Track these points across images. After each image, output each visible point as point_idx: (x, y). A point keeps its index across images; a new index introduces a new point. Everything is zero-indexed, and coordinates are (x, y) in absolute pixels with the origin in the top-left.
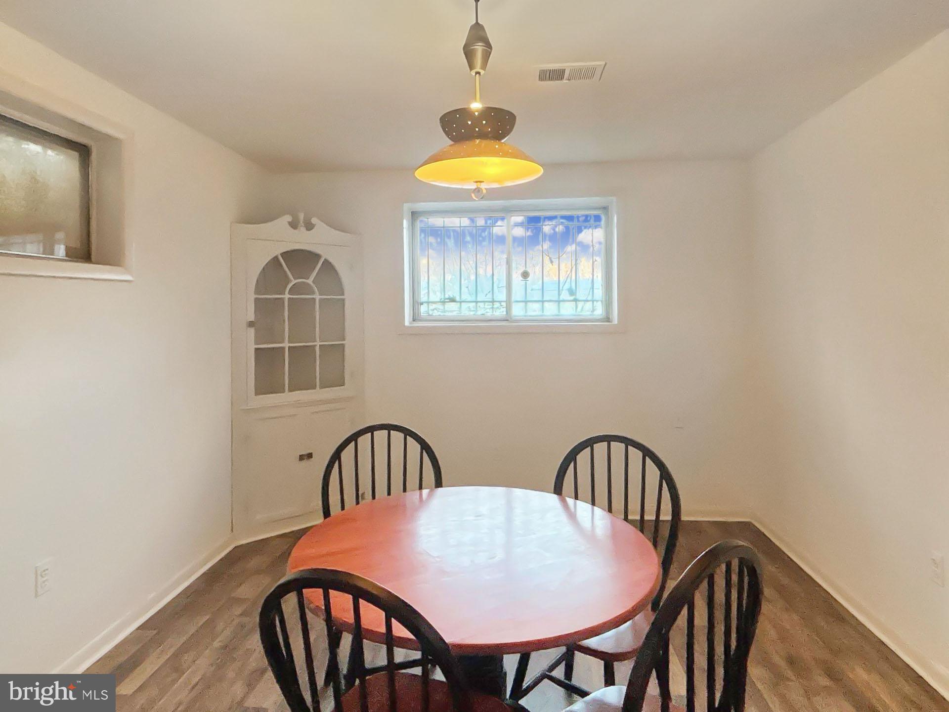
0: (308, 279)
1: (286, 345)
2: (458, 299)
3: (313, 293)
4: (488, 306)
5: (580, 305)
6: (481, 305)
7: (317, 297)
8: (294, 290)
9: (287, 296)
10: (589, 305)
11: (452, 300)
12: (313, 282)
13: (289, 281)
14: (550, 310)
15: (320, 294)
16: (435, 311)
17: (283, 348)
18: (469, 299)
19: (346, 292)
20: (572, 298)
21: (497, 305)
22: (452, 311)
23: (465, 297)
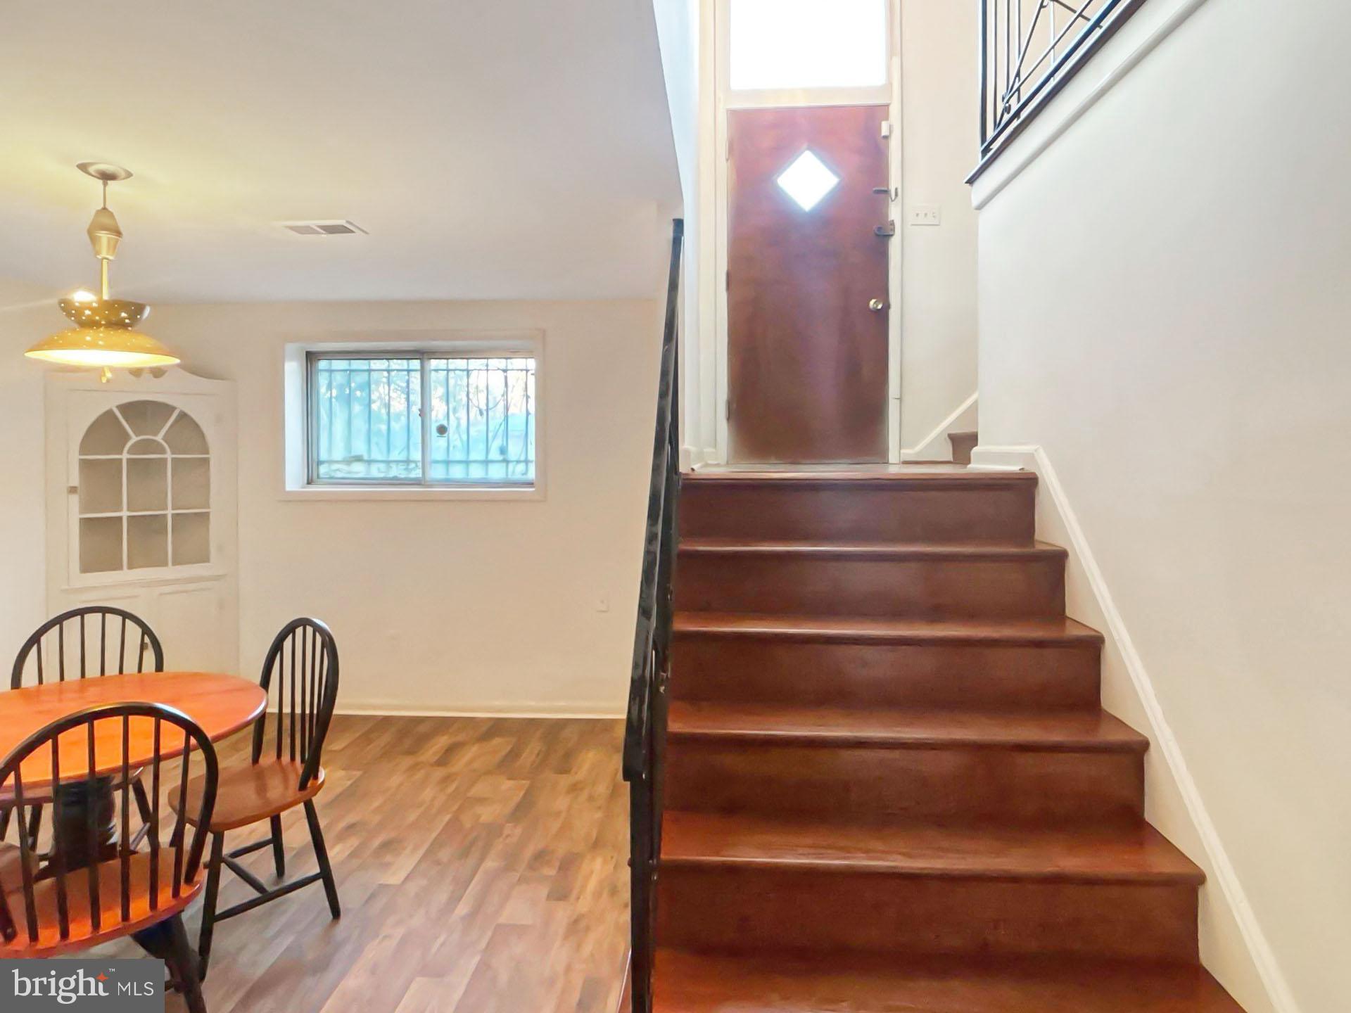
0: (156, 434)
1: (125, 514)
2: (366, 457)
3: (163, 451)
4: (402, 467)
5: (511, 466)
6: (393, 465)
7: (169, 456)
8: (135, 449)
9: (125, 456)
10: (521, 467)
11: (359, 459)
12: (165, 439)
13: (127, 437)
14: (476, 473)
15: (173, 453)
16: (338, 472)
17: (120, 518)
18: (380, 458)
19: (211, 451)
20: (501, 458)
21: (412, 465)
22: (357, 473)
23: (376, 455)
